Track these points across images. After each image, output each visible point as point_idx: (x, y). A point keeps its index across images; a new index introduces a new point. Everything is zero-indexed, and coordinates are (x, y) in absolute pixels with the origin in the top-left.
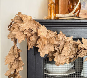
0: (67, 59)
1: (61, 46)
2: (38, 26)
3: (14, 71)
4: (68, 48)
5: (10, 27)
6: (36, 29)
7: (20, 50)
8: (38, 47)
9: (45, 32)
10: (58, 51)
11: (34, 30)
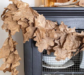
0: (69, 53)
1: (62, 38)
2: (35, 15)
3: (10, 65)
4: (70, 41)
5: (3, 16)
6: (33, 19)
7: (15, 42)
8: (36, 40)
9: (43, 23)
10: (59, 44)
11: (31, 20)
